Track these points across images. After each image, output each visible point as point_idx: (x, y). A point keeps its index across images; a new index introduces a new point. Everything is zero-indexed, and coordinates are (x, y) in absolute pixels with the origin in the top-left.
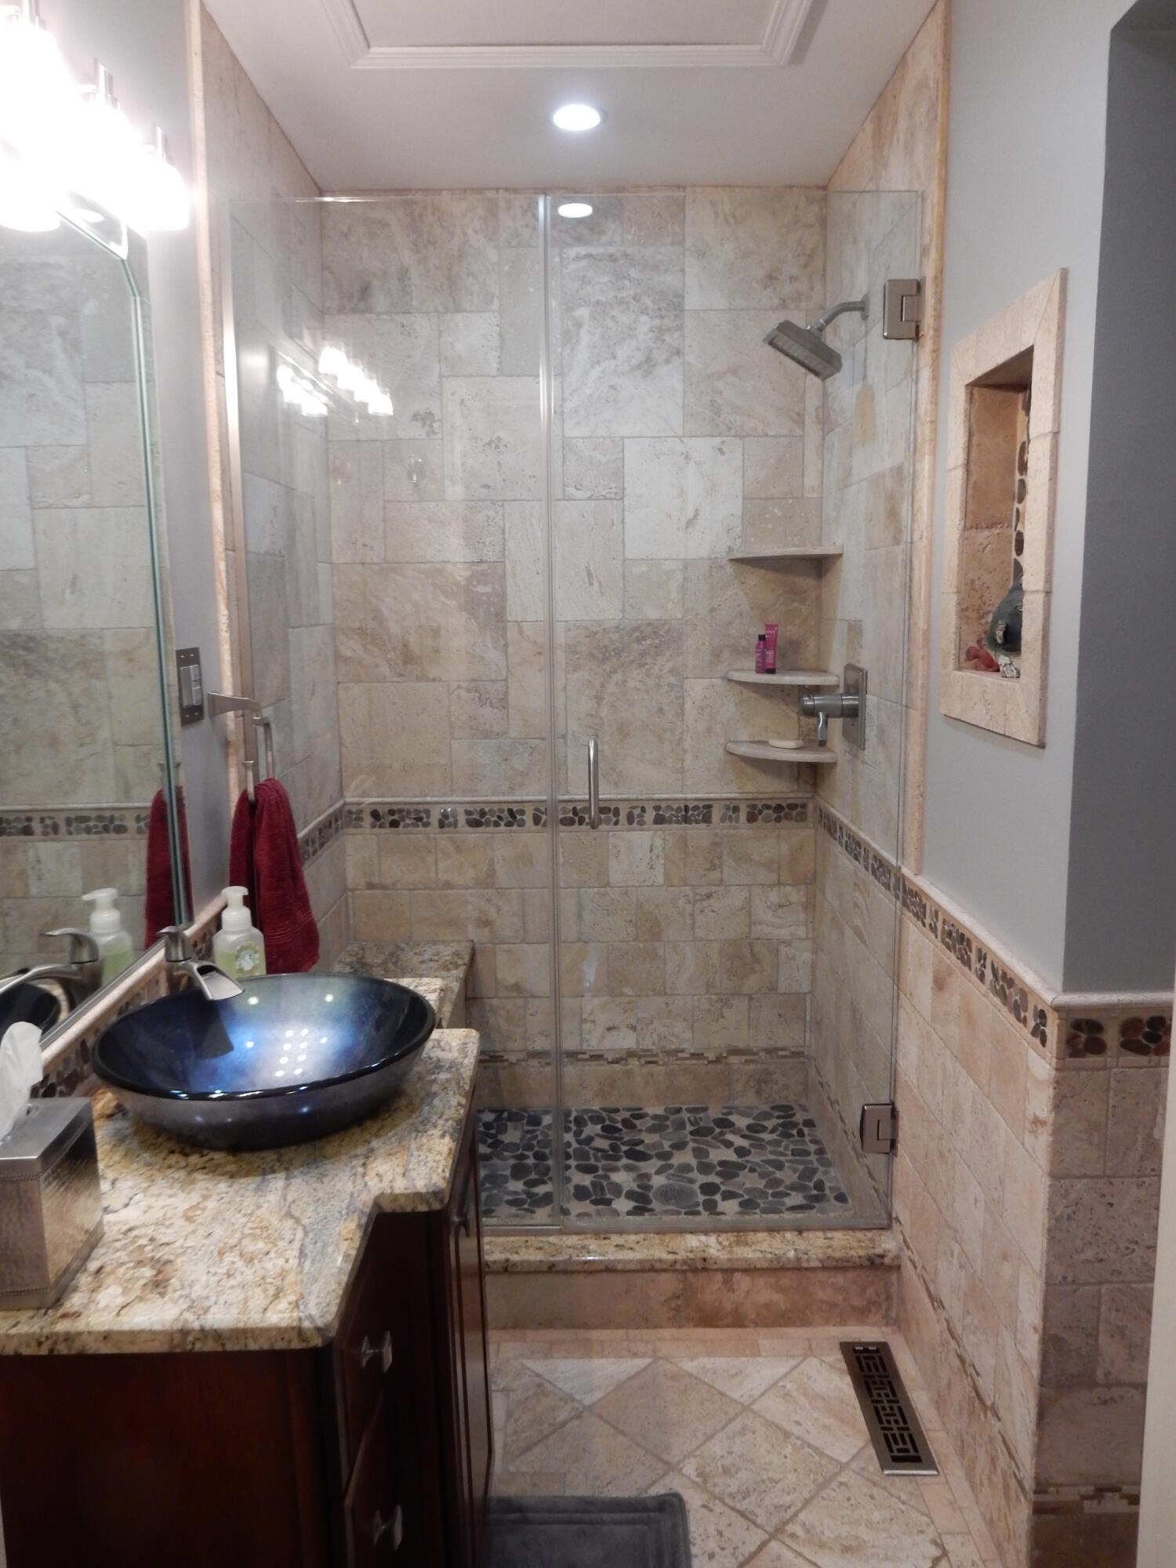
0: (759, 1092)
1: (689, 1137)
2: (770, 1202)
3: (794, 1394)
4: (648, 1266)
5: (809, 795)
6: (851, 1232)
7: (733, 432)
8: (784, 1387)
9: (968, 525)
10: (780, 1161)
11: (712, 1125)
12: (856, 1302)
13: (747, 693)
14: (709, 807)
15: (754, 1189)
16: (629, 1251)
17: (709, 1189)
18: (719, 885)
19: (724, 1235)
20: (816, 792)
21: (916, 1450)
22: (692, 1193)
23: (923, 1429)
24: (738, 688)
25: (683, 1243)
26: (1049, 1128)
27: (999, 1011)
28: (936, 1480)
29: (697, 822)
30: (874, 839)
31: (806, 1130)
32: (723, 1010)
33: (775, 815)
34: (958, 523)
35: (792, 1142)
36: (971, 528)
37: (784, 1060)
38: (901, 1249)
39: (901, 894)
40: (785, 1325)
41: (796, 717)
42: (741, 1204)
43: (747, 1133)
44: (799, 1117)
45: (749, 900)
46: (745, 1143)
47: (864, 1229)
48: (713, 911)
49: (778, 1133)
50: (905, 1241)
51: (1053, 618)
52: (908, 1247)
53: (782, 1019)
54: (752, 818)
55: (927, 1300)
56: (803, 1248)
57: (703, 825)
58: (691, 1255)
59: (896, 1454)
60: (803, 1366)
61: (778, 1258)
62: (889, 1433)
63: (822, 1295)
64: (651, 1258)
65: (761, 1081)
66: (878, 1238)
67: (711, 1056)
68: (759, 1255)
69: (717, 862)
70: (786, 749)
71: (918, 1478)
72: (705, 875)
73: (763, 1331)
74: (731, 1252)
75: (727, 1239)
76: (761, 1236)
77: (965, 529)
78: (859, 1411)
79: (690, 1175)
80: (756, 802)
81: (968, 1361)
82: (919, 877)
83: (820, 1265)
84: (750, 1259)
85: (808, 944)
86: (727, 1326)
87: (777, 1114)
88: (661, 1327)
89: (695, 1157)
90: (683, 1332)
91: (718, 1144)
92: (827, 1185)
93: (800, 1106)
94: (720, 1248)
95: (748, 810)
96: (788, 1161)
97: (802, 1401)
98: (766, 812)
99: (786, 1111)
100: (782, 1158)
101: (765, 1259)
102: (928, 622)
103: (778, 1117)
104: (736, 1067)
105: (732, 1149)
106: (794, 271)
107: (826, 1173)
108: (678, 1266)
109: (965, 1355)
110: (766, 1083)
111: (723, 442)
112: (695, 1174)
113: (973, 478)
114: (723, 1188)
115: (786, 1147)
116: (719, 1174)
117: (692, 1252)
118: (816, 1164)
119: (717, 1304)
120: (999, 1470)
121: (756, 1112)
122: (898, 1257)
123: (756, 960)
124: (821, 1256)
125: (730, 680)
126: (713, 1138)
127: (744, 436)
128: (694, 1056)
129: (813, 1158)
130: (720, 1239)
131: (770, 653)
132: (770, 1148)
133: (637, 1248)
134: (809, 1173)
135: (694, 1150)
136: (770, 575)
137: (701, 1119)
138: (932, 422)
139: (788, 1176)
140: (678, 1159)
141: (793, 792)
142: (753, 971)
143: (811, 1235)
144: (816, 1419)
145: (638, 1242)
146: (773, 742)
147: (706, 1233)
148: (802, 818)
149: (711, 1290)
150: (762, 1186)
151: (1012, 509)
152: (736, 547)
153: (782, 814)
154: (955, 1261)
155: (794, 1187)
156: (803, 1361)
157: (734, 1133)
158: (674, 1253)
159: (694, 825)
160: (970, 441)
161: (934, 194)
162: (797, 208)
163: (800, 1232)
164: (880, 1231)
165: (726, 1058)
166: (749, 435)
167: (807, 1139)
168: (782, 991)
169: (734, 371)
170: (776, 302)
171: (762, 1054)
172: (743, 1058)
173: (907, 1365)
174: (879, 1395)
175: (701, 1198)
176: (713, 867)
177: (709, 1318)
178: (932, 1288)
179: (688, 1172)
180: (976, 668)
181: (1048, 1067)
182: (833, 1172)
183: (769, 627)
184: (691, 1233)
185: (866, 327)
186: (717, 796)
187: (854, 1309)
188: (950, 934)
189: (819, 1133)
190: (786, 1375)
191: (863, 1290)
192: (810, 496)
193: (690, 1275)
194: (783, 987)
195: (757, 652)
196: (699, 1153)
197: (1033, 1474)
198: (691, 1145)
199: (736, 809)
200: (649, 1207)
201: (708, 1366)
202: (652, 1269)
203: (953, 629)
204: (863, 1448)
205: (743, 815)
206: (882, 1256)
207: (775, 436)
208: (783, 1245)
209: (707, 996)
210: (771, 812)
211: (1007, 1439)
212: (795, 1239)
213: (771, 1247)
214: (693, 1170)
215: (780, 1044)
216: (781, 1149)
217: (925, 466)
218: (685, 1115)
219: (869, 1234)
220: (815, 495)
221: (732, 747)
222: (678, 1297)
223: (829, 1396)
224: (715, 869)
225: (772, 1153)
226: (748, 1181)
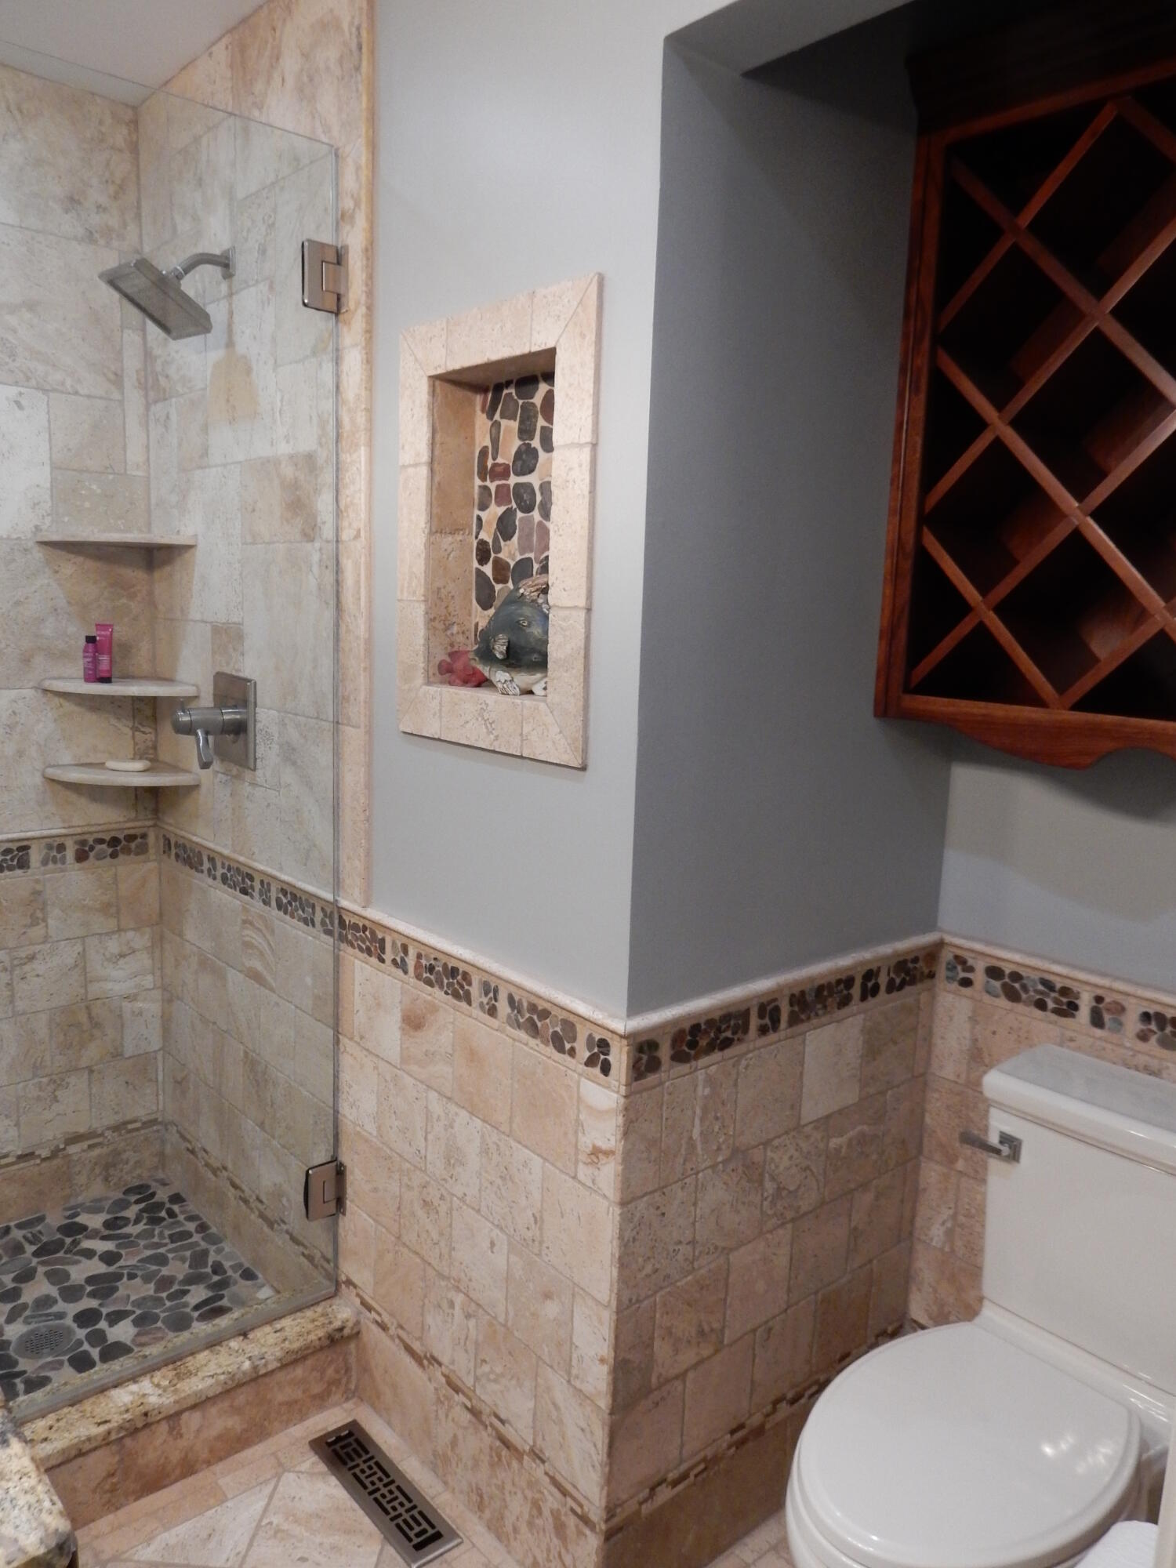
0: (106, 1179)
1: (35, 1261)
2: (170, 1309)
3: (285, 1526)
4: (74, 1453)
5: (150, 823)
6: (299, 1314)
7: (33, 382)
8: (271, 1523)
9: (434, 530)
10: (162, 1255)
11: (59, 1236)
12: (317, 1389)
13: (69, 707)
14: (26, 848)
15: (144, 1298)
16: (44, 1445)
17: (86, 1318)
18: (44, 942)
19: (158, 1374)
20: (158, 818)
21: (433, 1526)
22: (70, 1331)
23: (428, 1499)
24: (57, 700)
25: (111, 1405)
26: (619, 1157)
27: (526, 1044)
28: (462, 1548)
29: (11, 868)
30: (281, 869)
31: (176, 1208)
32: (57, 1093)
33: (110, 850)
34: (424, 526)
35: (166, 1227)
36: (437, 532)
37: (134, 1134)
38: (359, 1313)
39: (337, 929)
40: (243, 1449)
41: (130, 733)
42: (136, 1323)
43: (107, 1232)
44: (162, 1195)
45: (83, 955)
46: (109, 1246)
47: (312, 1305)
48: (38, 976)
49: (145, 1221)
50: (364, 1303)
51: (593, 636)
52: (370, 1309)
53: (131, 1087)
54: (81, 856)
55: (407, 1359)
56: (256, 1353)
57: (19, 872)
58: (127, 1416)
59: (416, 1541)
60: (280, 1488)
61: (232, 1376)
62: (400, 1521)
63: (280, 1397)
64: (76, 1440)
65: (108, 1167)
66: (330, 1310)
67: (45, 1153)
68: (210, 1381)
69: (39, 914)
70: (131, 773)
71: (445, 1556)
72: (25, 933)
73: (218, 1468)
74: (176, 1391)
75: (164, 1377)
76: (203, 1356)
77: (431, 533)
78: (361, 1512)
79: (55, 1309)
80: (85, 837)
81: (486, 1410)
82: (369, 910)
83: (279, 1365)
84: (201, 1390)
85: (157, 994)
86: (176, 1481)
87: (133, 1198)
88: (93, 1521)
89: (53, 1284)
90: (122, 1514)
91: (77, 1258)
92: (227, 1264)
93: (157, 1181)
94: (160, 1392)
95: (77, 847)
96: (169, 1251)
97: (297, 1530)
98: (98, 847)
99: (142, 1192)
100: (162, 1250)
101: (218, 1383)
102: (370, 629)
103: (137, 1202)
104: (75, 1158)
105: (97, 1257)
106: (103, 200)
107: (219, 1251)
108: (113, 1437)
109: (479, 1406)
110: (114, 1165)
111: (21, 394)
112: (61, 1306)
113: (437, 479)
114: (105, 1311)
115: (161, 1235)
116: (93, 1295)
117: (127, 1411)
118: (203, 1245)
119: (162, 1461)
120: (546, 1512)
121: (107, 1205)
122: (357, 1323)
123: (96, 1024)
124: (279, 1354)
125: (46, 691)
126: (66, 1253)
127: (48, 390)
128: (22, 1158)
129: (196, 1238)
130: (156, 1380)
131: (104, 658)
132: (142, 1243)
133: (52, 1435)
134: (200, 1258)
135: (48, 1275)
136: (90, 564)
137: (40, 1232)
138: (367, 410)
139: (177, 1269)
140: (31, 1293)
141: (129, 820)
142: (92, 1037)
143: (258, 1334)
144: (321, 1544)
145: (51, 1428)
146: (111, 764)
147: (134, 1379)
148: (143, 850)
149: (155, 1448)
150: (151, 1292)
151: (472, 517)
152: (44, 527)
153: (118, 848)
154: (457, 1310)
155: (192, 1280)
156: (278, 1481)
157: (88, 1237)
158: (106, 1422)
159: (7, 873)
160: (433, 438)
161: (356, 152)
162: (101, 123)
163: (245, 1335)
164: (329, 1301)
165: (64, 1149)
166: (54, 390)
167: (181, 1218)
168: (128, 1053)
169: (31, 306)
170: (80, 231)
171: (108, 1133)
172: (85, 1144)
173: (384, 1435)
174: (373, 1483)
175: (81, 1333)
176: (35, 922)
177: (153, 1482)
178: (416, 1346)
179: (51, 1306)
180: (451, 683)
181: (615, 1095)
182: (227, 1247)
183: (99, 626)
184: (115, 1387)
185: (230, 287)
186: (37, 834)
187: (314, 1397)
188: (431, 969)
189: (192, 1207)
190: (266, 1510)
191: (323, 1372)
192: (134, 473)
193: (128, 1442)
194: (129, 1051)
195: (85, 657)
196: (55, 1277)
197: (604, 1503)
198: (41, 1270)
199: (61, 848)
200: (17, 1369)
201: (173, 1541)
202: (81, 1454)
203: (422, 641)
204: (381, 1553)
205: (70, 854)
206: (341, 1329)
207: (89, 397)
208: (232, 1359)
209: (36, 1080)
210: (104, 846)
211: (558, 1477)
212: (244, 1345)
213: (220, 1366)
214: (55, 1302)
215: (128, 1117)
216: (156, 1240)
217: (357, 460)
218: (17, 1234)
219: (319, 1309)
220: (140, 473)
221: (50, 772)
222: (113, 1475)
223: (323, 1510)
224: (38, 924)
225: (146, 1247)
226: (133, 1291)
